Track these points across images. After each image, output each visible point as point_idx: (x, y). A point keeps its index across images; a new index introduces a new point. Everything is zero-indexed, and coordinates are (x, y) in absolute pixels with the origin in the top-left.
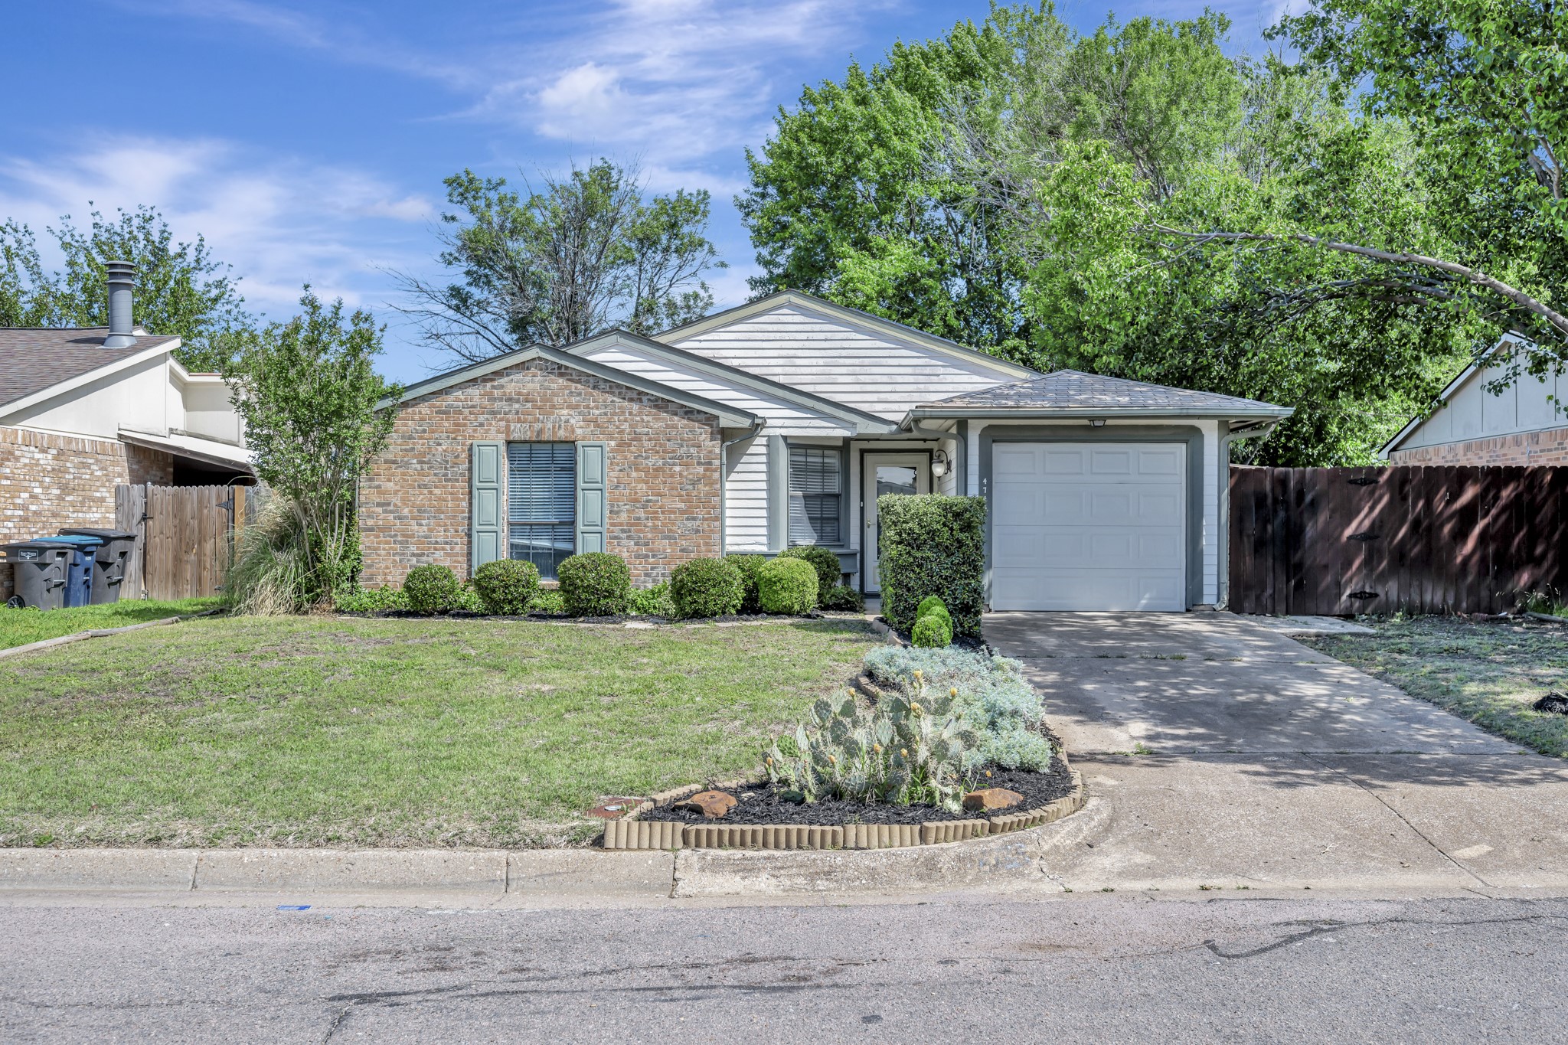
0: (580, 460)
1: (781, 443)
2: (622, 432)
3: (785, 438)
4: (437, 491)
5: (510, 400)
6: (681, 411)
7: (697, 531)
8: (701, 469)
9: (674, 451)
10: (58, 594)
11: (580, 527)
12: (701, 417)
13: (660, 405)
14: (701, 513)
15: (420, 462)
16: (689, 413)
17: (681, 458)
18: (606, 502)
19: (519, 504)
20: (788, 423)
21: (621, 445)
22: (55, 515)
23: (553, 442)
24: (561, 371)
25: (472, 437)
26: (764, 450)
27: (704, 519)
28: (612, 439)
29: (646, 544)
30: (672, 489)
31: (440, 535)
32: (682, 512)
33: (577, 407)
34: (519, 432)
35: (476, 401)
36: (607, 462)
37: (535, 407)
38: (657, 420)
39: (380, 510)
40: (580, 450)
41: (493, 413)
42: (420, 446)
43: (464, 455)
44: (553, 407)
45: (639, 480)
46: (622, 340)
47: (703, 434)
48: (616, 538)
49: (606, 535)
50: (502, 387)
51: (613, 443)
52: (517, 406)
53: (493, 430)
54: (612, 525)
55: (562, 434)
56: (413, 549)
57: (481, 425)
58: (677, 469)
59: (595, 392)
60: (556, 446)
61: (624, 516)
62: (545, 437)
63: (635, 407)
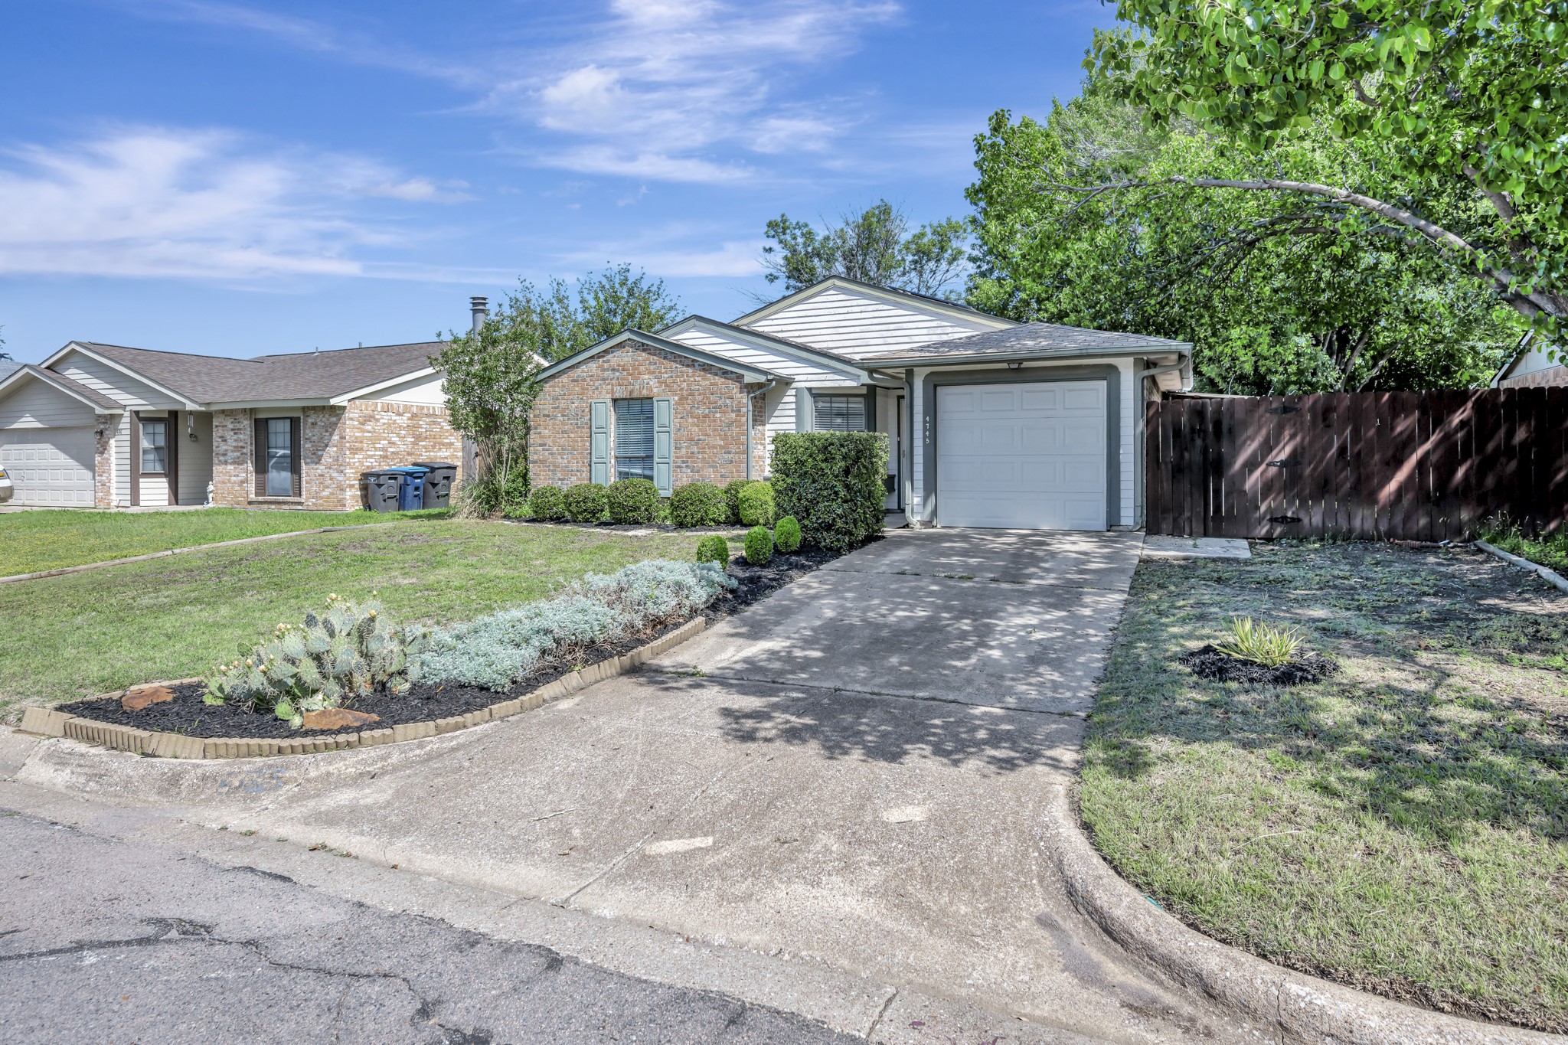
0: (655, 410)
1: (807, 394)
2: (681, 390)
3: (810, 389)
4: (572, 435)
5: (613, 370)
6: (720, 372)
7: (732, 462)
8: (733, 415)
9: (715, 403)
10: (394, 503)
11: (656, 460)
12: (734, 376)
13: (706, 369)
14: (733, 448)
15: (563, 416)
16: (725, 374)
17: (721, 406)
18: (672, 441)
19: (622, 443)
20: (810, 377)
21: (682, 399)
22: (409, 454)
23: (641, 399)
24: (644, 348)
25: (592, 397)
26: (793, 399)
27: (737, 453)
28: (676, 395)
29: (698, 472)
30: (715, 430)
31: (574, 466)
32: (722, 447)
33: (654, 373)
34: (620, 393)
35: (594, 372)
36: (673, 412)
37: (629, 374)
38: (704, 379)
39: (540, 448)
40: (655, 404)
41: (604, 380)
42: (562, 404)
43: (587, 410)
44: (639, 373)
45: (694, 425)
46: (698, 323)
47: (734, 388)
48: (679, 467)
49: (672, 464)
50: (609, 361)
51: (676, 398)
52: (617, 374)
53: (604, 392)
54: (677, 457)
55: (645, 393)
56: (559, 475)
57: (597, 388)
58: (718, 415)
59: (665, 362)
60: (644, 402)
61: (684, 451)
62: (635, 395)
63: (690, 370)
